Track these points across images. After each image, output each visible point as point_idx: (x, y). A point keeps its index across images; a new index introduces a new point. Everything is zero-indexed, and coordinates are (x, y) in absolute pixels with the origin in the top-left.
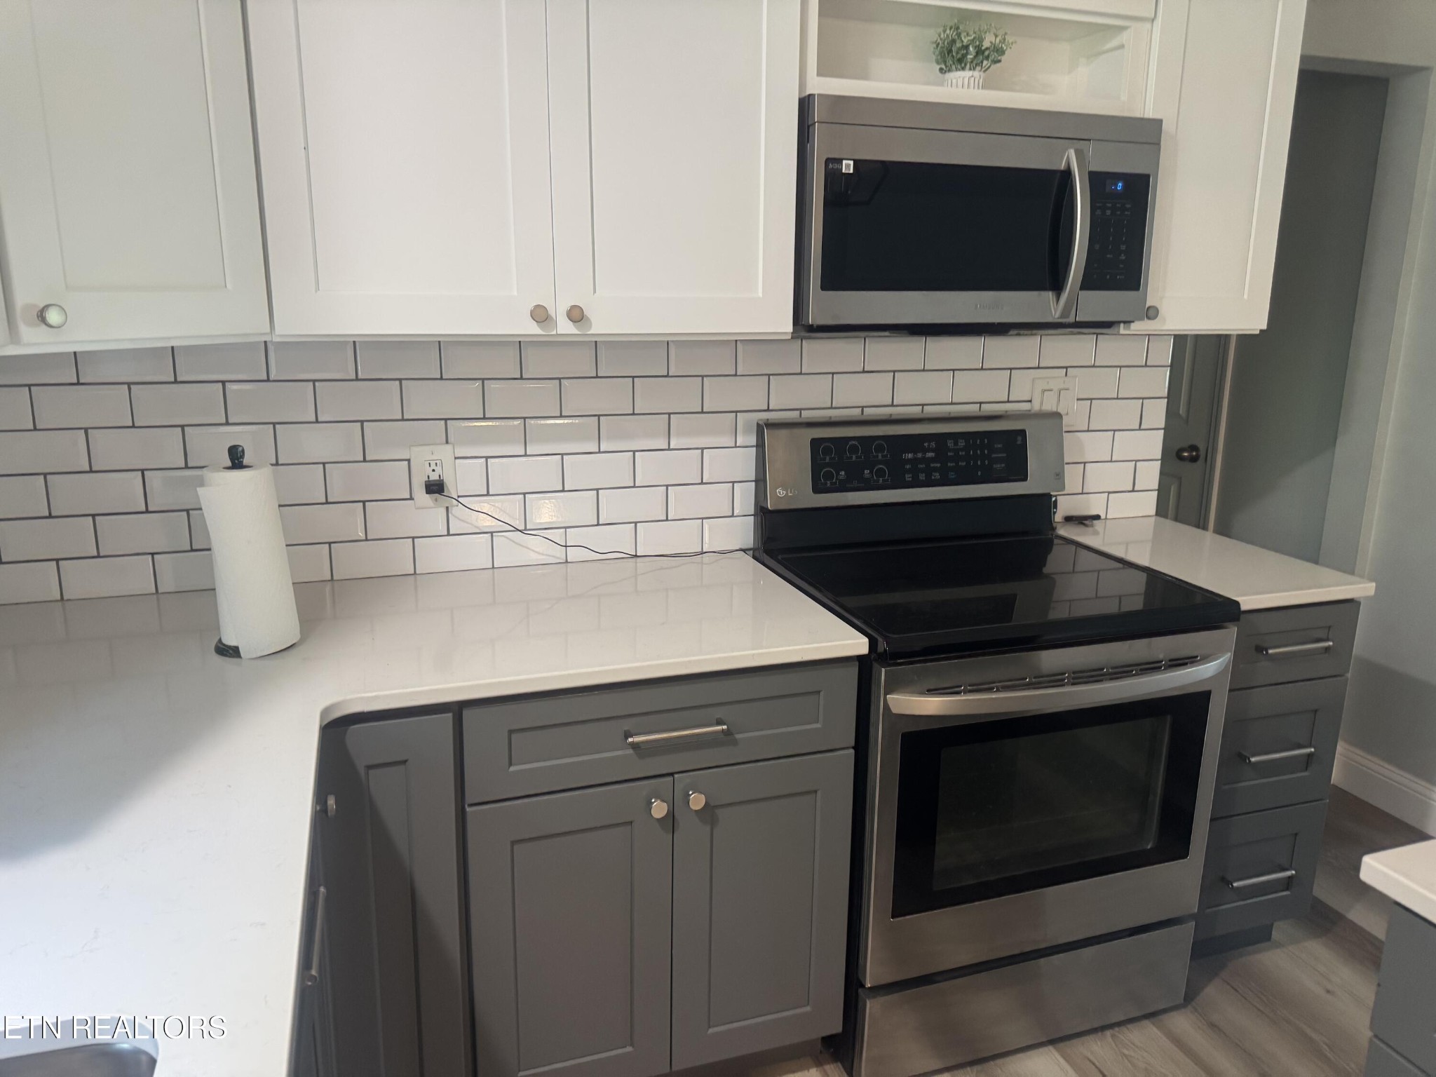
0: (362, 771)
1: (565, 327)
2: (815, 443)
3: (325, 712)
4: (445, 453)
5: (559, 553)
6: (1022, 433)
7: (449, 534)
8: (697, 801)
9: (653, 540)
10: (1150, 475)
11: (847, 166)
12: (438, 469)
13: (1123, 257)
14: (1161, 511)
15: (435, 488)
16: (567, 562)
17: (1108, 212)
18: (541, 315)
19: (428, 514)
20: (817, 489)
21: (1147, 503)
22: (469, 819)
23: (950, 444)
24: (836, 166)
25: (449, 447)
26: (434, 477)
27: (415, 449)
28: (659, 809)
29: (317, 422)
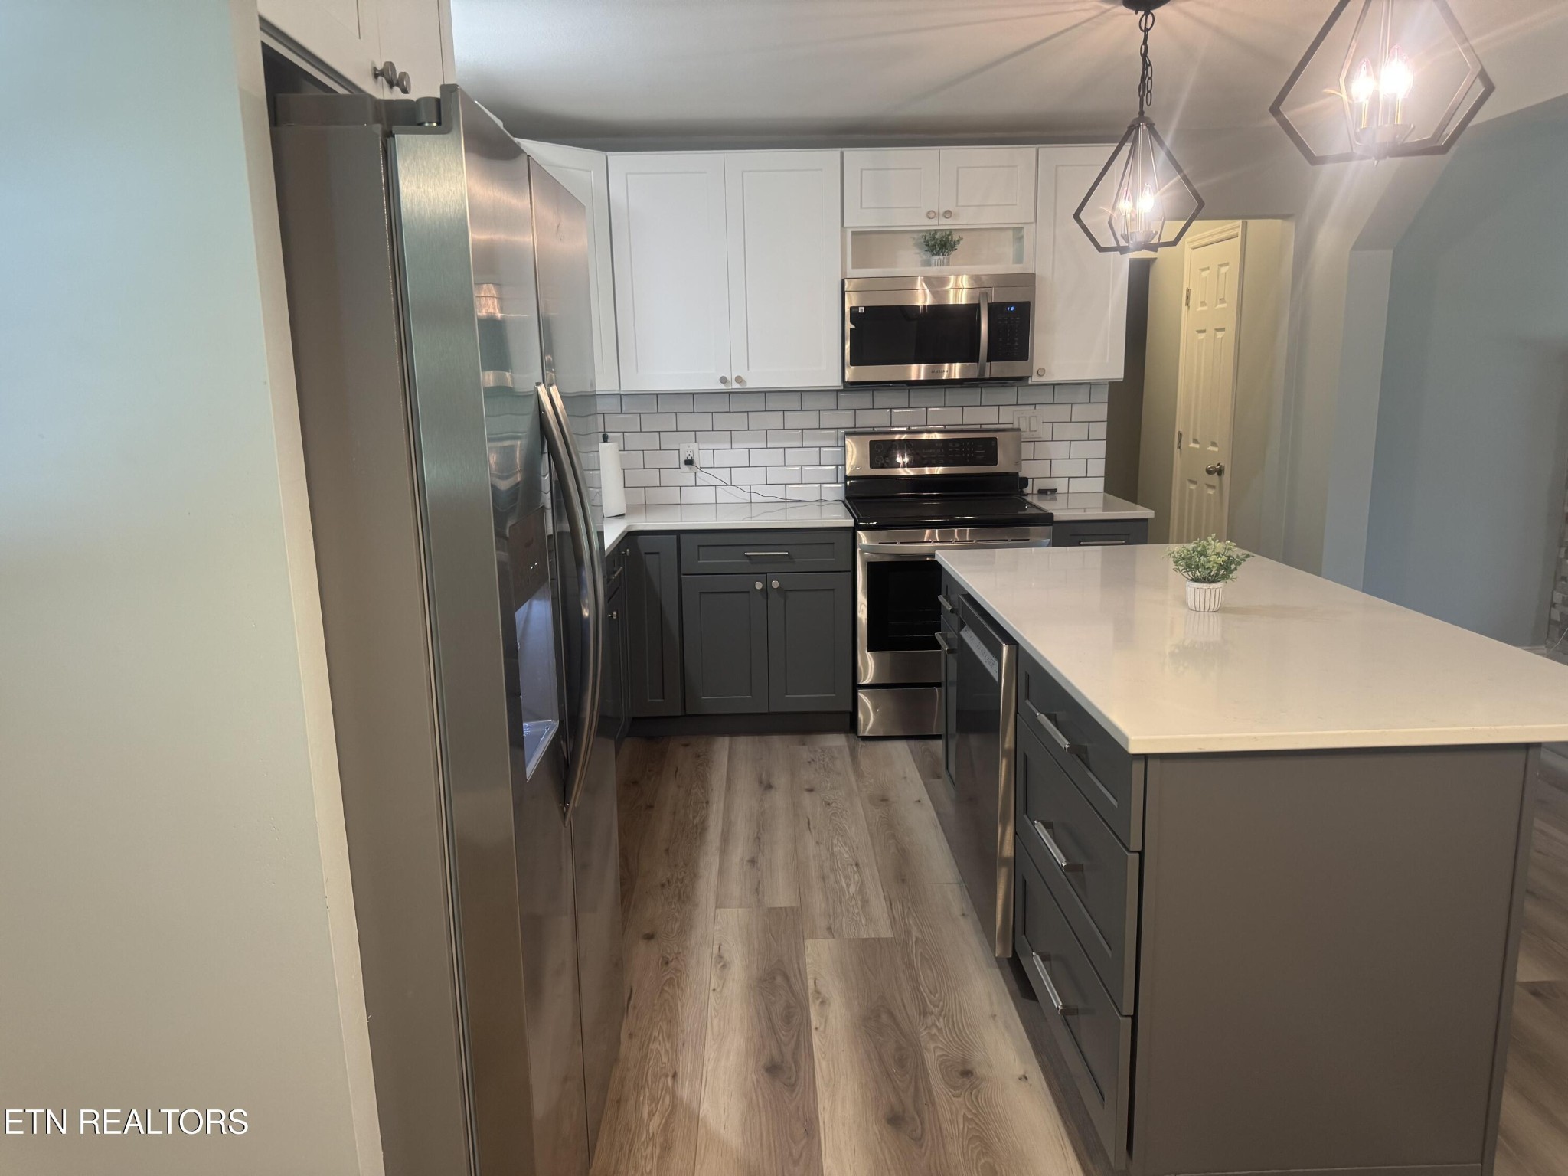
0: (643, 554)
1: (736, 386)
2: (872, 443)
3: (628, 527)
4: (694, 447)
5: (747, 497)
6: (995, 439)
7: (696, 486)
8: (775, 584)
9: (794, 492)
10: (1099, 468)
11: (862, 310)
12: (691, 455)
13: (1016, 344)
14: (1108, 489)
15: (689, 462)
16: (751, 502)
17: (1006, 322)
18: (723, 380)
19: (686, 475)
20: (872, 466)
21: (1099, 485)
22: (683, 579)
23: (951, 445)
24: (856, 310)
25: (696, 444)
26: (689, 458)
27: (682, 445)
28: (759, 585)
29: (641, 432)
